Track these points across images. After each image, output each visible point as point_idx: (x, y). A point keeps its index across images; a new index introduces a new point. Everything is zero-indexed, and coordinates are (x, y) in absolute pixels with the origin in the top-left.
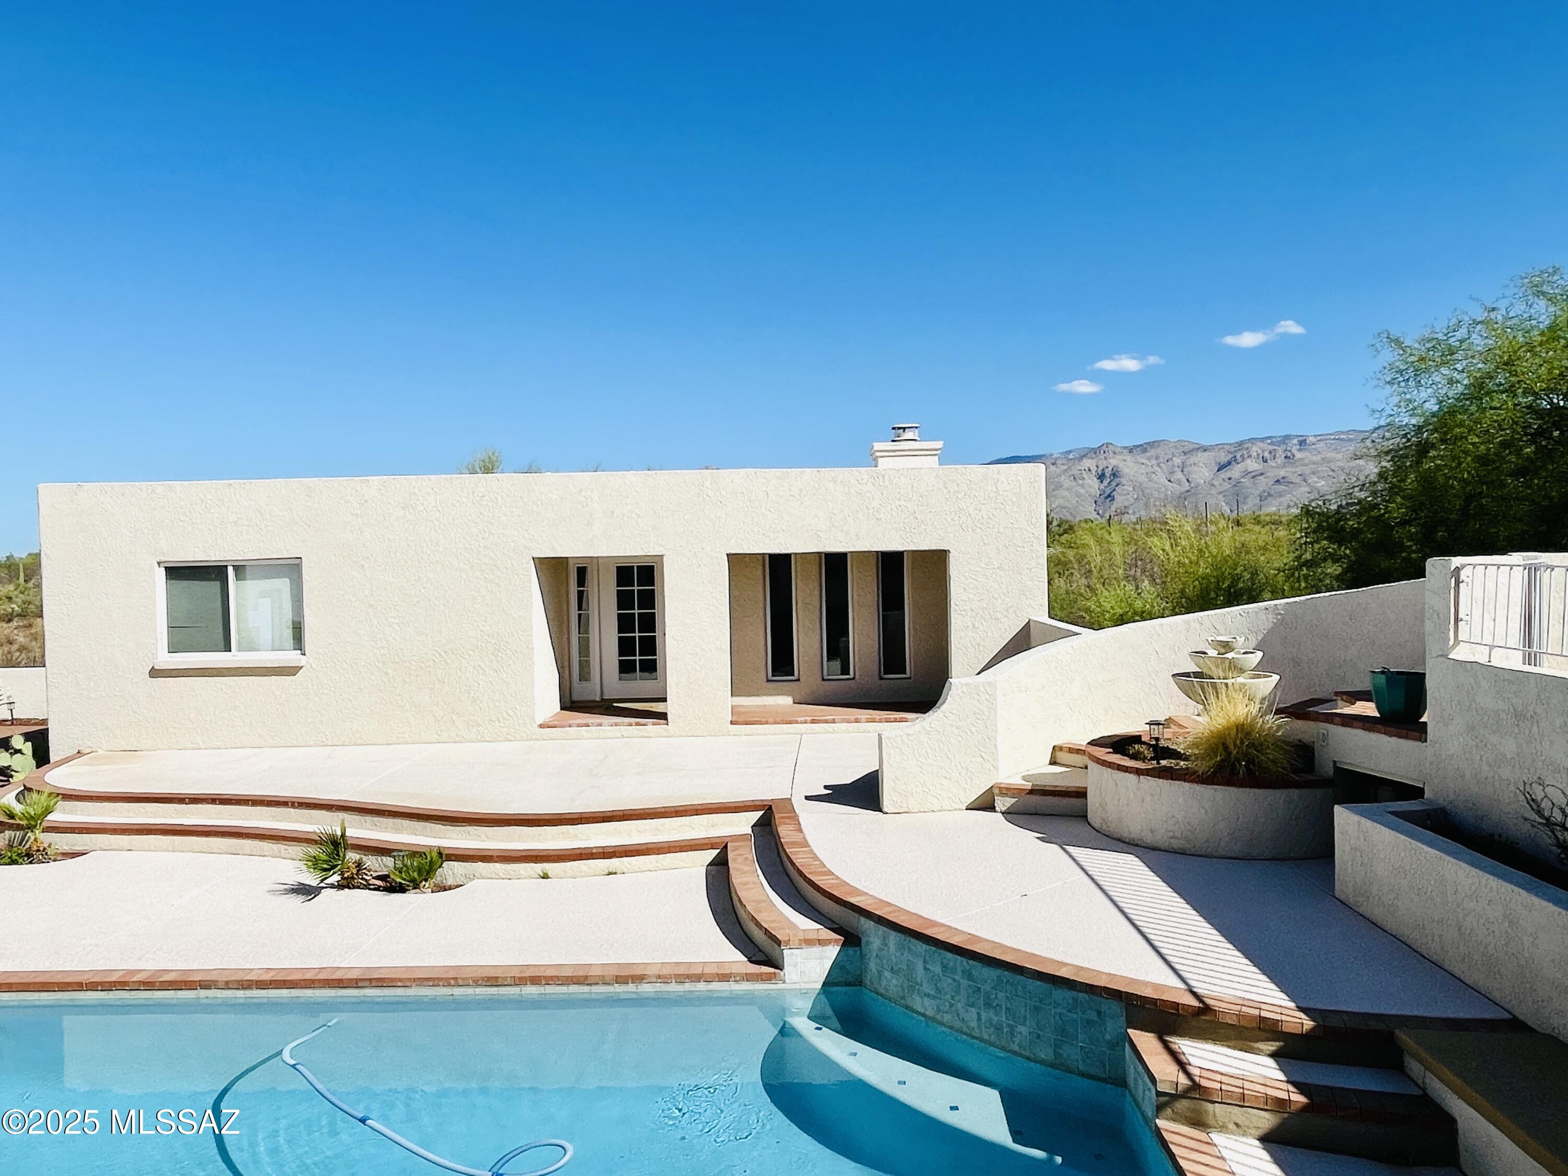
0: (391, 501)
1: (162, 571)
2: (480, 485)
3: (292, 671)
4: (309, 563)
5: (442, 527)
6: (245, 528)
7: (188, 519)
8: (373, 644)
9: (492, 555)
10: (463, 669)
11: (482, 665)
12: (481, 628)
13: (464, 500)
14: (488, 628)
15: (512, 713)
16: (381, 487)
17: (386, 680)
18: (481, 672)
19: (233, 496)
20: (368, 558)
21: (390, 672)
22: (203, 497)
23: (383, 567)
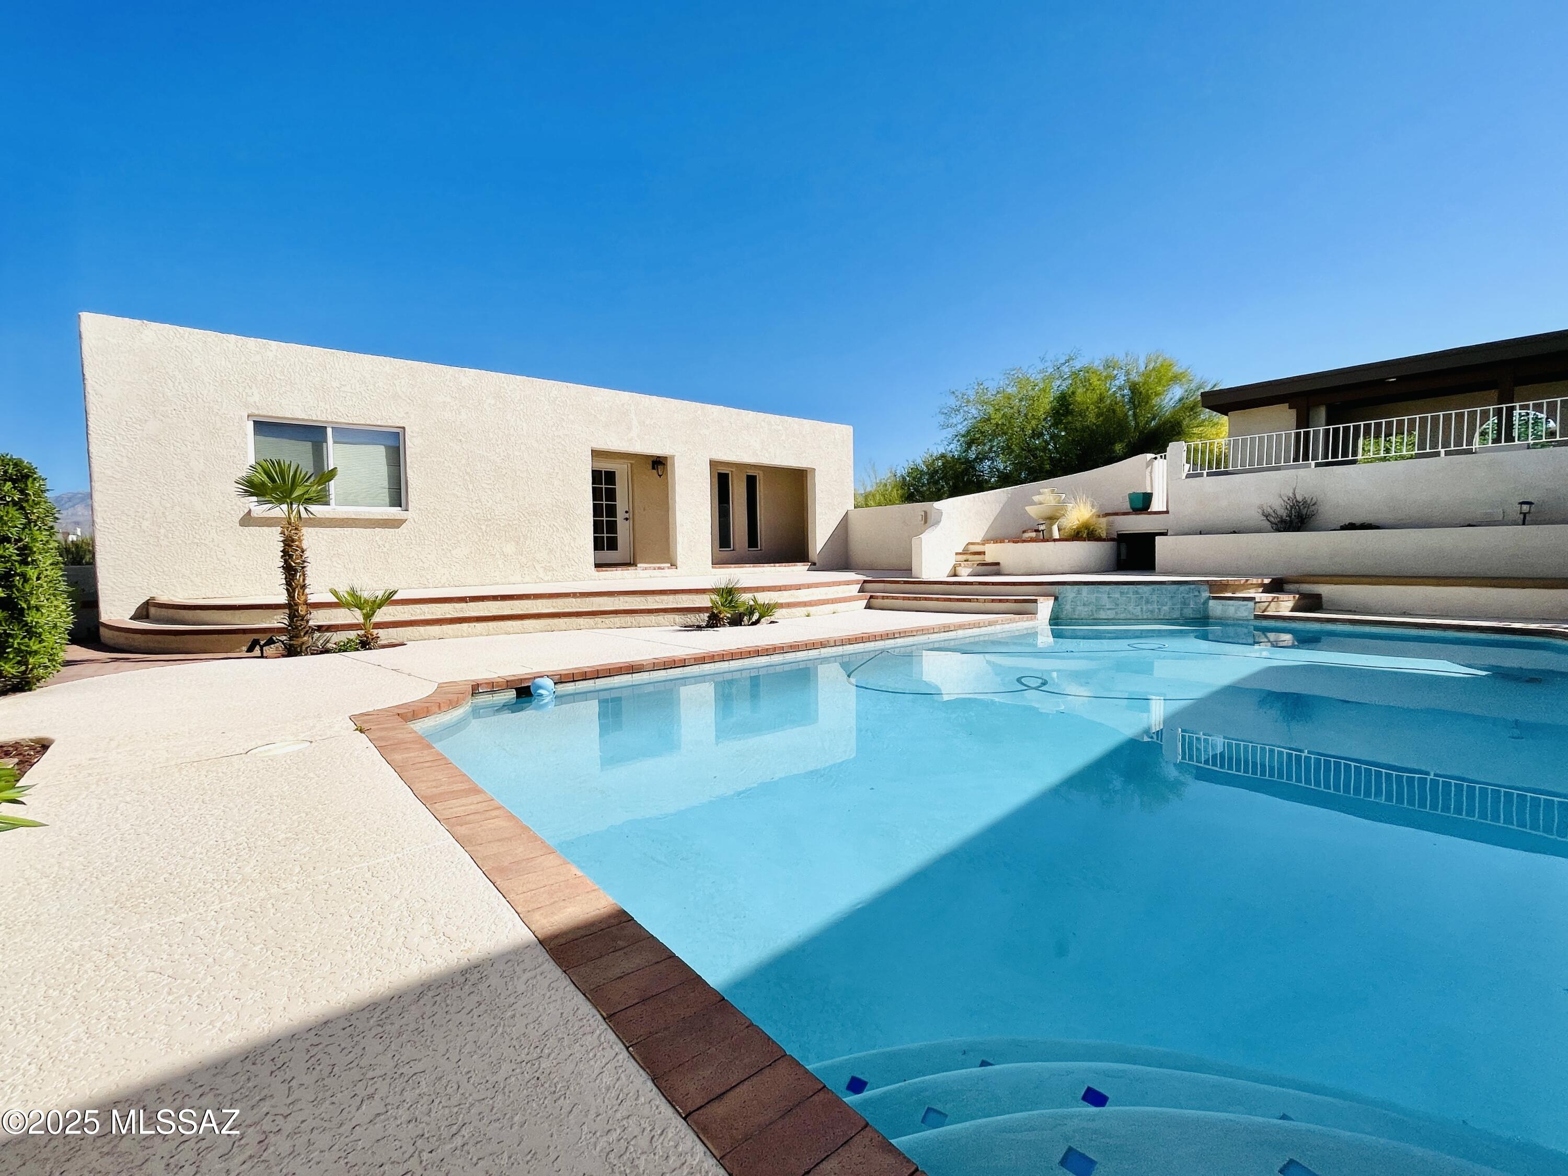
0: (485, 391)
1: (250, 425)
2: (554, 389)
3: (395, 524)
4: (412, 432)
5: (526, 417)
6: (349, 394)
7: (287, 379)
8: (470, 504)
9: (563, 442)
10: (542, 528)
11: (556, 524)
12: (556, 497)
13: (543, 399)
14: (560, 497)
15: (577, 560)
16: (476, 378)
17: (480, 534)
18: (555, 529)
19: (337, 364)
20: (465, 434)
21: (483, 527)
22: (303, 361)
23: (478, 443)
